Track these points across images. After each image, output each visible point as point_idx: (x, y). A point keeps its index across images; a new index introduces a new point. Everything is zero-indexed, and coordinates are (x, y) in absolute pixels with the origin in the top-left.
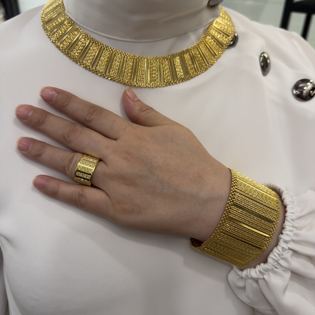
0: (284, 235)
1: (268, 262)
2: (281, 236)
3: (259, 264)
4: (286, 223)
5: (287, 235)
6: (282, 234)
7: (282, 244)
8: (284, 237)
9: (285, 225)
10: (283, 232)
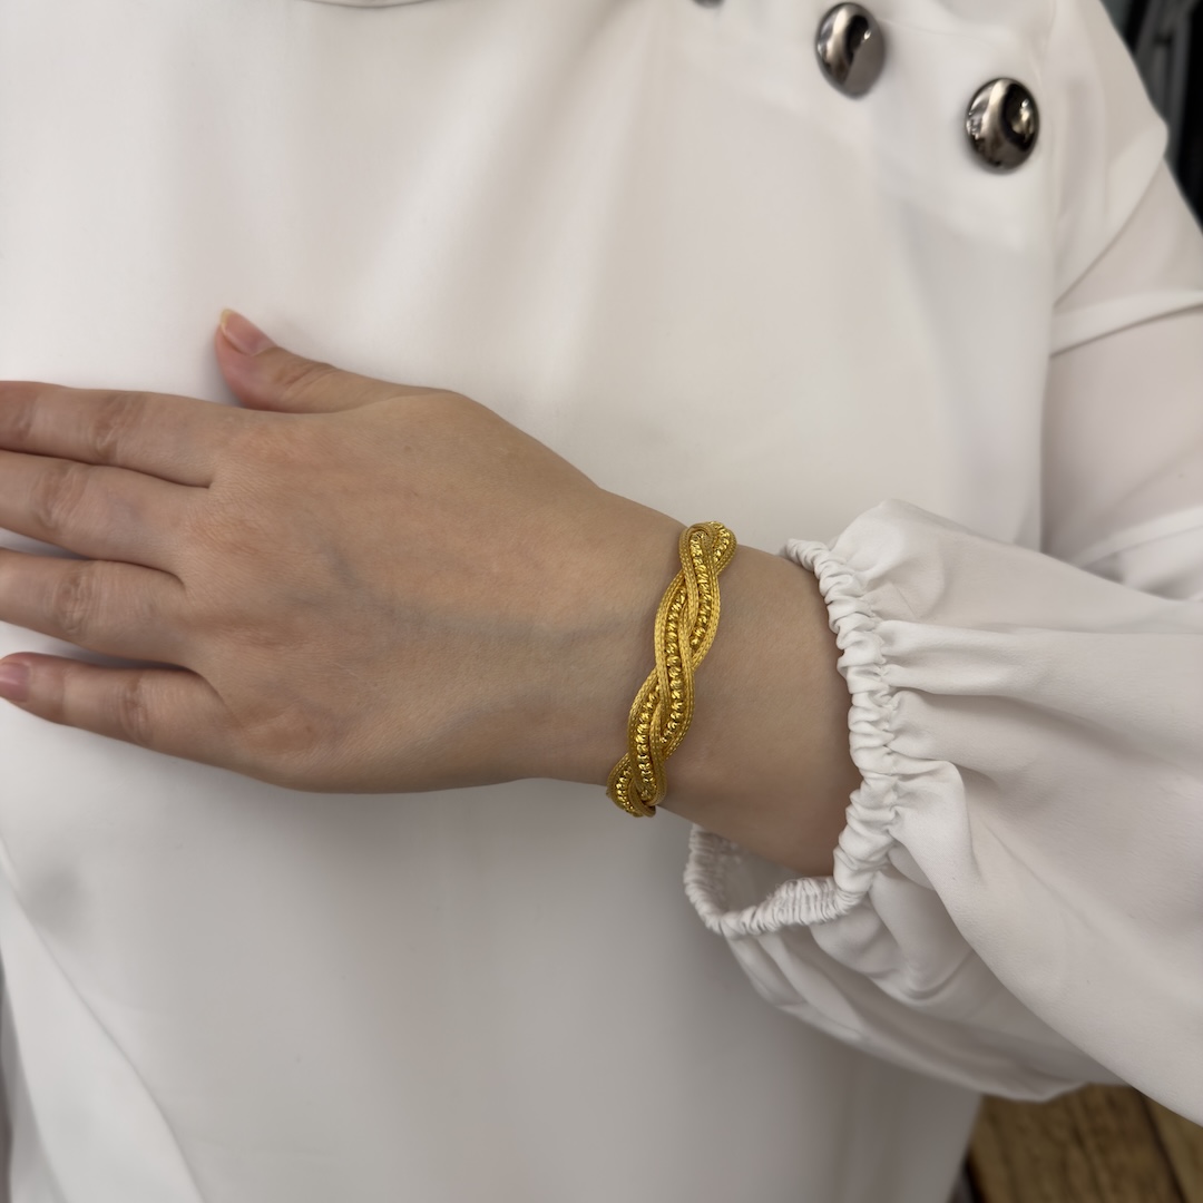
0: (846, 651)
1: (863, 773)
2: (843, 662)
3: (849, 803)
4: (834, 612)
5: (858, 643)
6: (842, 652)
7: (858, 684)
8: (852, 658)
9: (835, 622)
10: (840, 644)
